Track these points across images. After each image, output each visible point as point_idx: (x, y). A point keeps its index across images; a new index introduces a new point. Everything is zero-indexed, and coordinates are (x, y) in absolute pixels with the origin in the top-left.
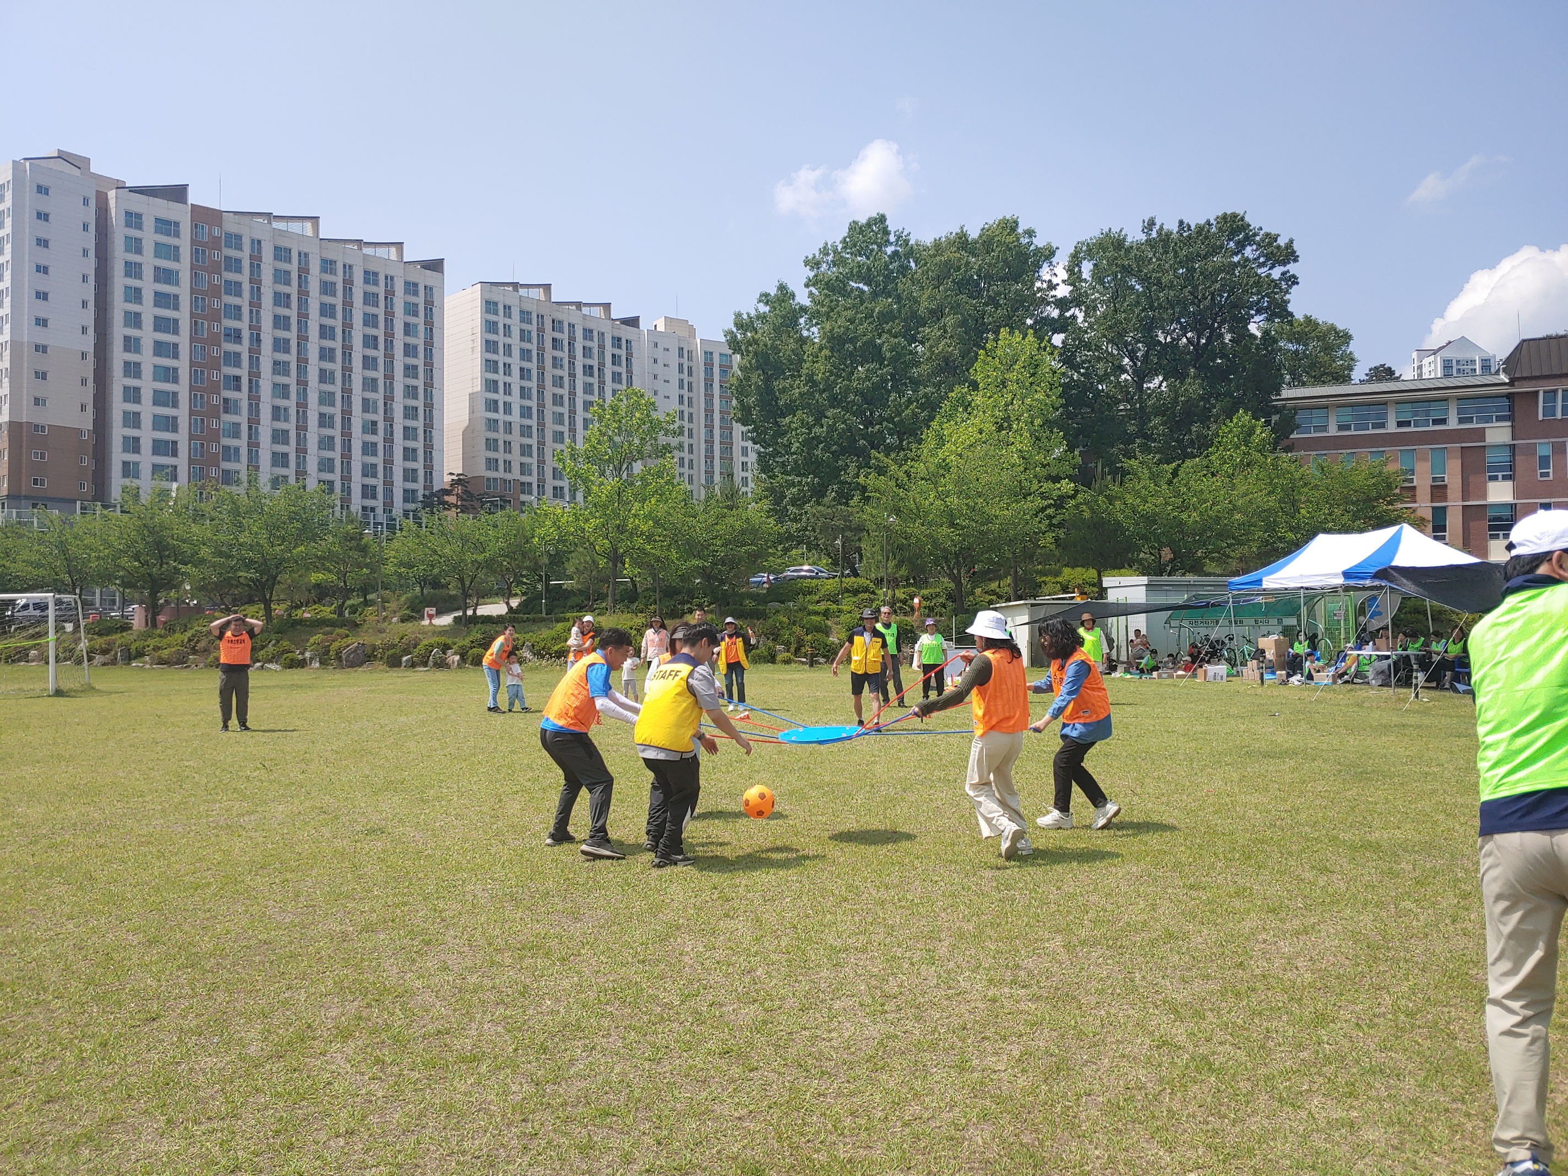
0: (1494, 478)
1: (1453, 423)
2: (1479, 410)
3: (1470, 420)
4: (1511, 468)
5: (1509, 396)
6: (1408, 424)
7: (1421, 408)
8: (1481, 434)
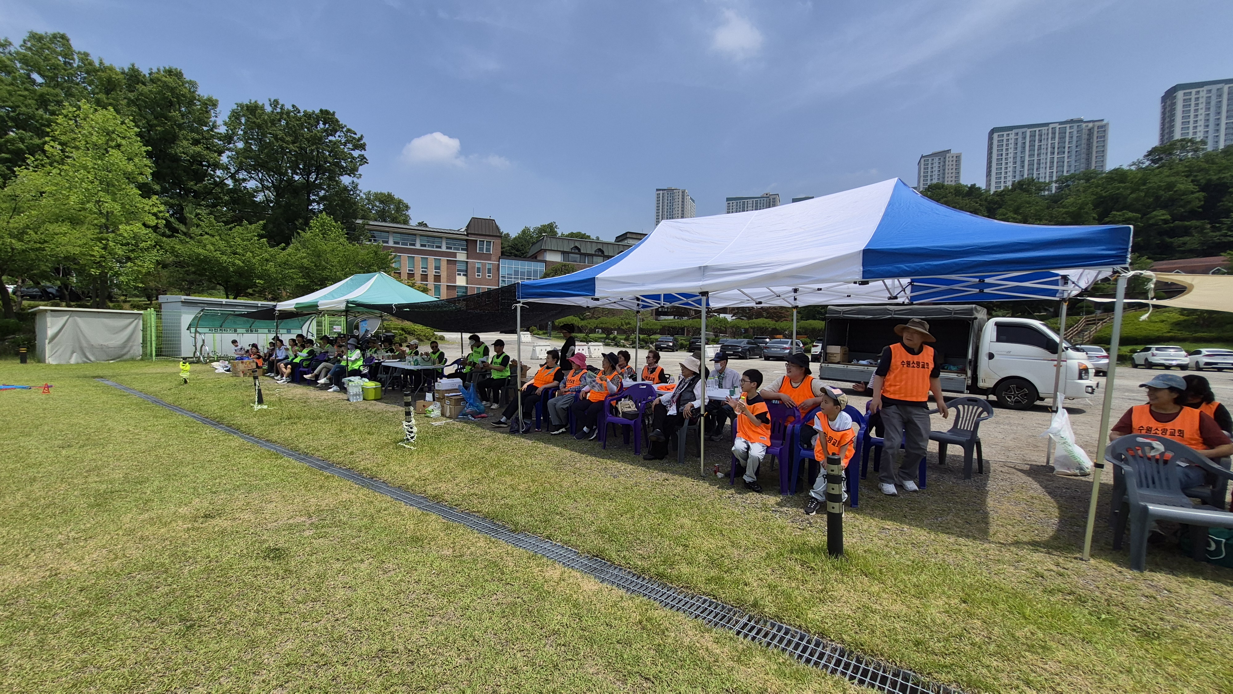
0: (460, 275)
1: (444, 249)
2: (455, 245)
3: (451, 248)
4: (466, 271)
5: (467, 240)
6: (425, 246)
7: (431, 239)
8: (455, 255)
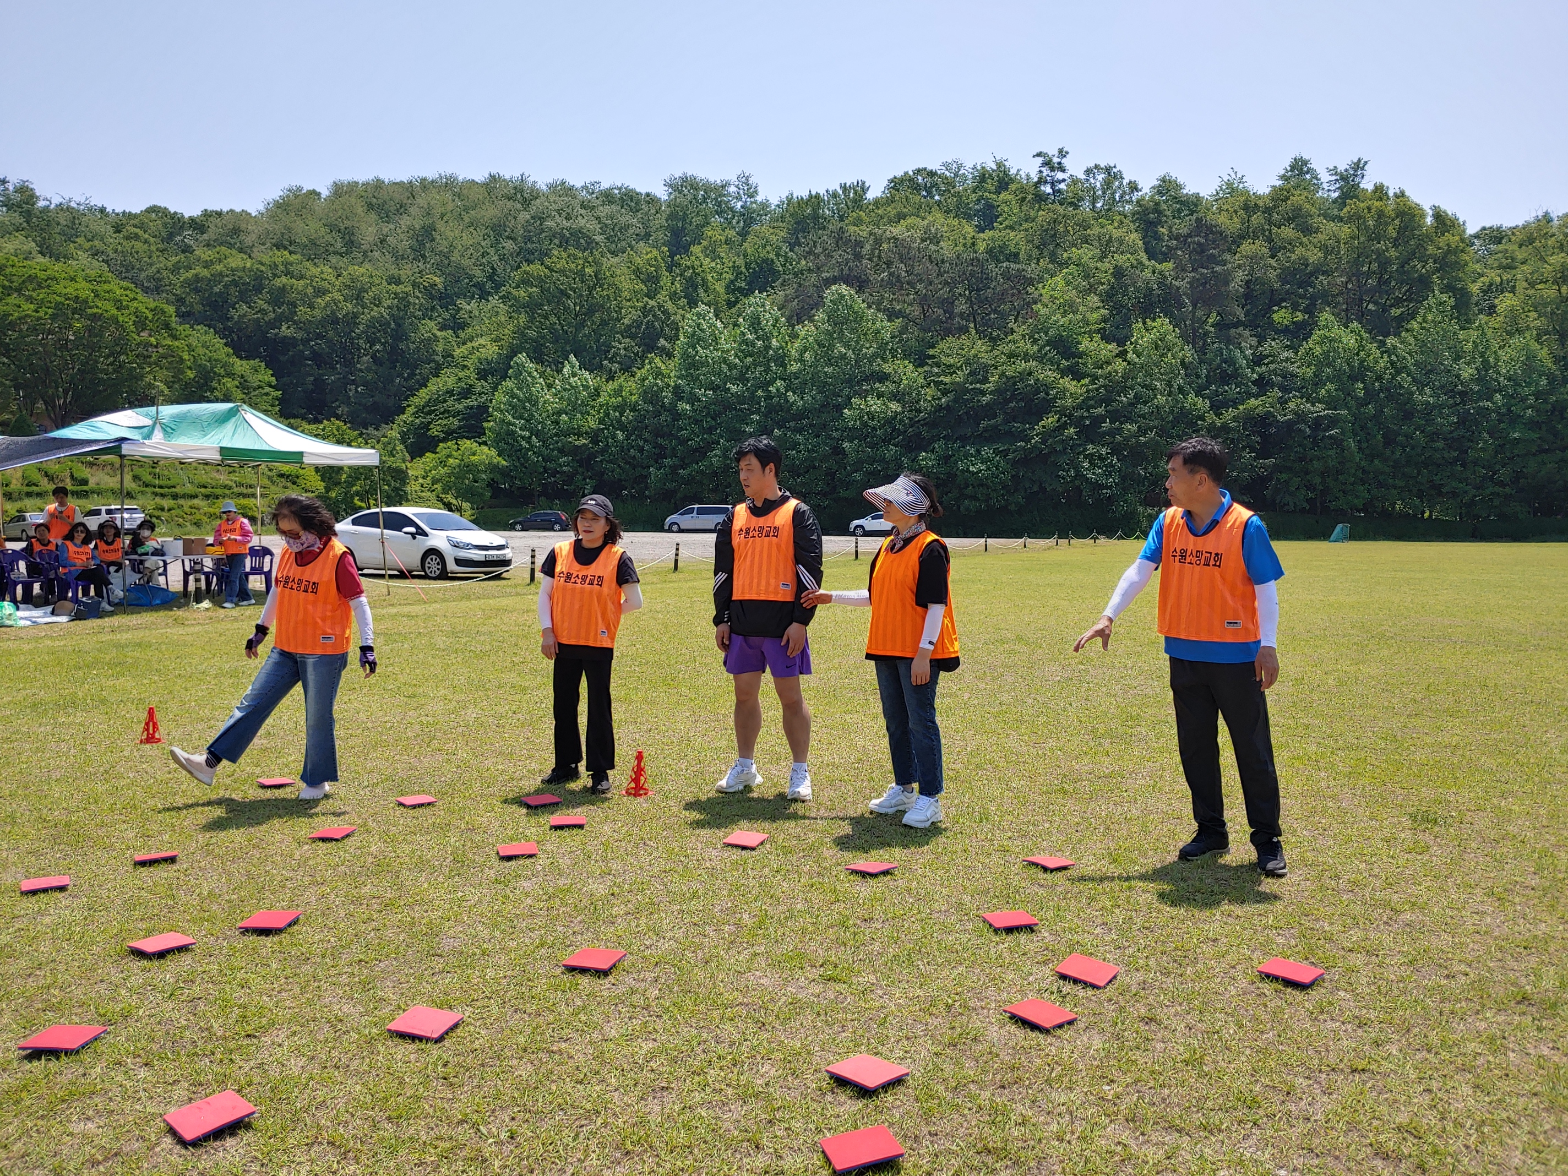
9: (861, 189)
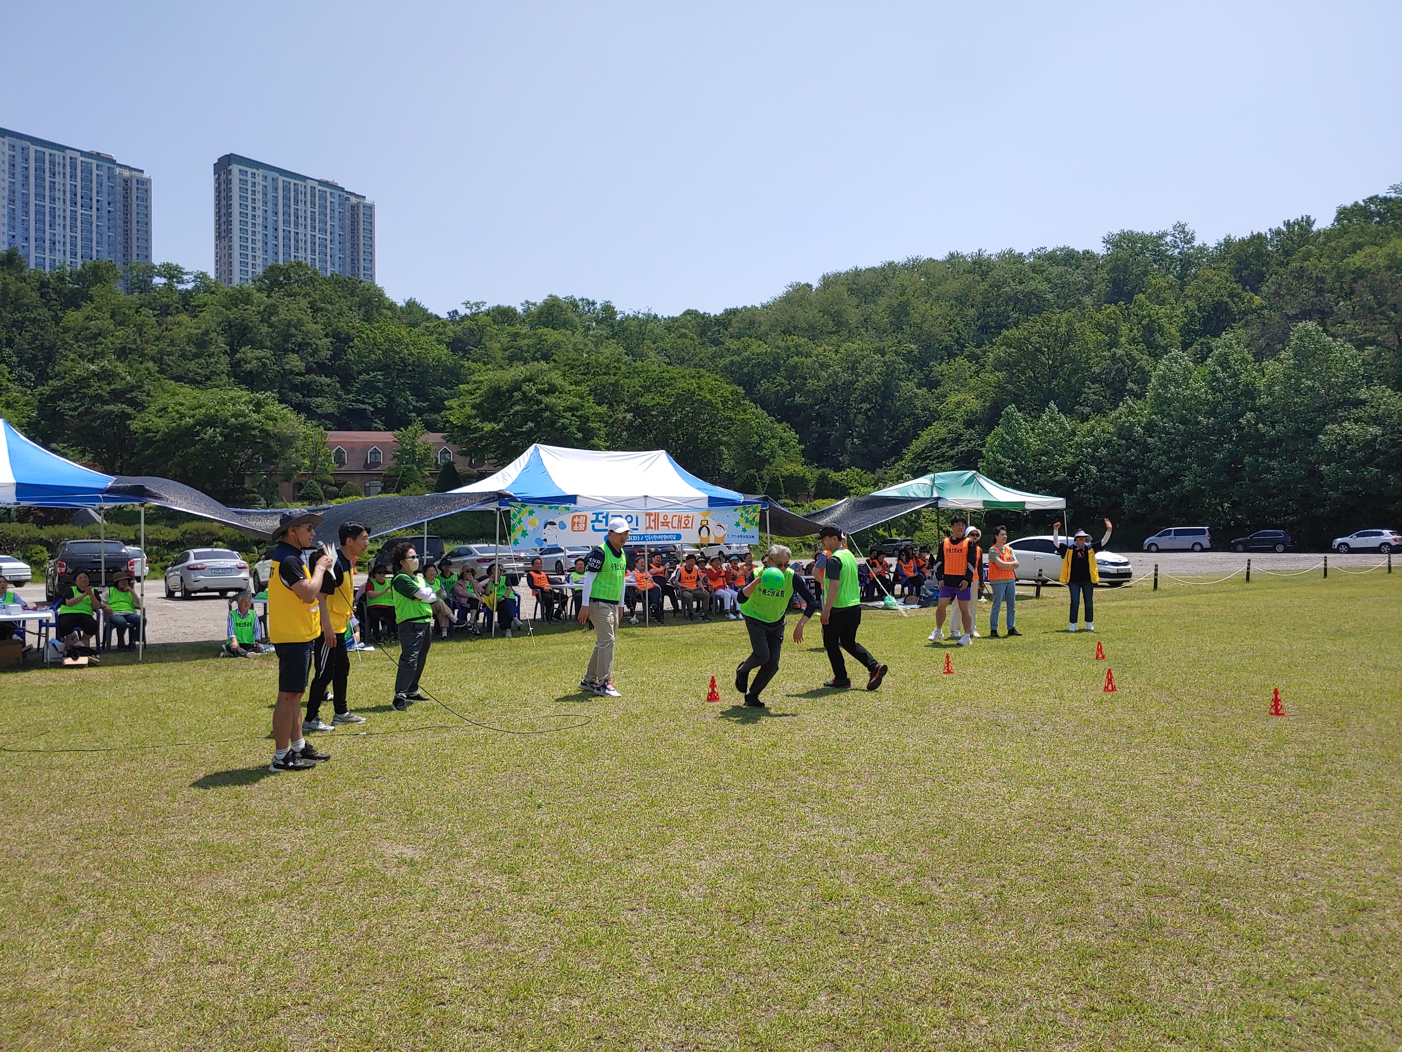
9: (1306, 223)
